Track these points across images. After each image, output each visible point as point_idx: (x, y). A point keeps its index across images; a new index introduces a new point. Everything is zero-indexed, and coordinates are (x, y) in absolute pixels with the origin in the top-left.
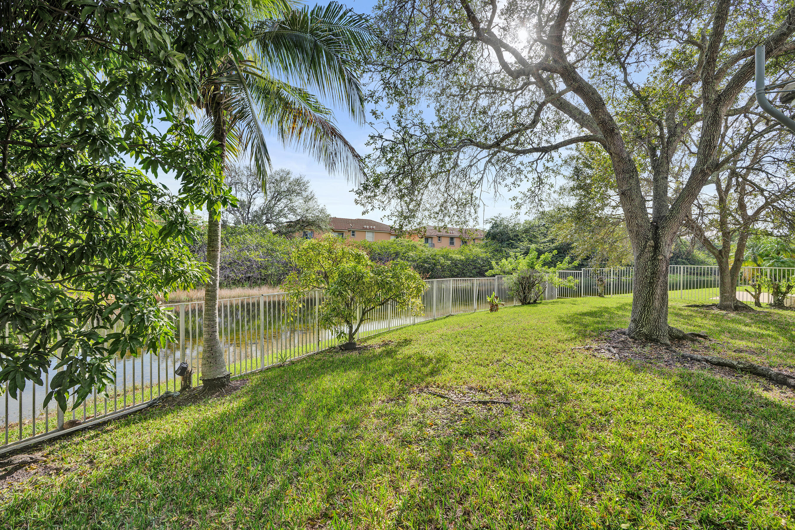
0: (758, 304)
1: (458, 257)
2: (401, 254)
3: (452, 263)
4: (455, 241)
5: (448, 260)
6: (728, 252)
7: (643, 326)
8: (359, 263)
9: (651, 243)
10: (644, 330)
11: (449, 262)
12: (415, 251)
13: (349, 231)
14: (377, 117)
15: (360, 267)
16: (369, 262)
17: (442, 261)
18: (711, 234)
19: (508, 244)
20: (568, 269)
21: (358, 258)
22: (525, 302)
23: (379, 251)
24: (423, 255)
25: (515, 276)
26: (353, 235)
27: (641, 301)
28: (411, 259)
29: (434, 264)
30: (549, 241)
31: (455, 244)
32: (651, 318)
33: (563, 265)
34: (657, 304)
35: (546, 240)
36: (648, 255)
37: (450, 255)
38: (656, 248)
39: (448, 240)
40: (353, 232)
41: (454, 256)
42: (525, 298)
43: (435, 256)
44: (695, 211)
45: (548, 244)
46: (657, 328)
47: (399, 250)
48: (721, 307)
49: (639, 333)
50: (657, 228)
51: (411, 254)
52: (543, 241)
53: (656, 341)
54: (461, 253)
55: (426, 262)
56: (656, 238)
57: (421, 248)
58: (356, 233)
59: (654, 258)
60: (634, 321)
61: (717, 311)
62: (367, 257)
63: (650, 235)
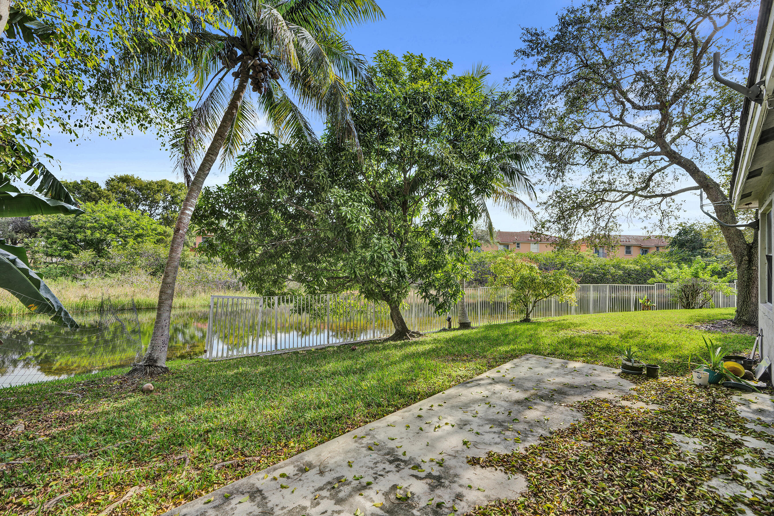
1: (632, 267)
2: (567, 264)
3: (624, 273)
4: (633, 250)
5: (620, 269)
7: (743, 315)
8: (532, 271)
10: (744, 318)
11: (621, 272)
12: (582, 261)
13: (514, 243)
14: (543, 192)
15: (533, 274)
16: (538, 271)
17: (613, 270)
21: (531, 268)
22: (688, 307)
23: (544, 262)
24: (591, 265)
25: (676, 285)
26: (518, 247)
28: (577, 269)
29: (604, 274)
31: (632, 253)
32: (750, 309)
34: (754, 300)
36: (744, 266)
37: (622, 265)
38: (750, 261)
39: (624, 250)
40: (518, 244)
41: (627, 266)
42: (688, 304)
43: (605, 265)
47: (564, 261)
49: (740, 320)
50: (751, 248)
51: (577, 264)
54: (636, 262)
55: (593, 272)
56: (750, 255)
57: (588, 258)
58: (521, 245)
59: (749, 268)
60: (737, 312)
62: (537, 268)
63: (746, 253)
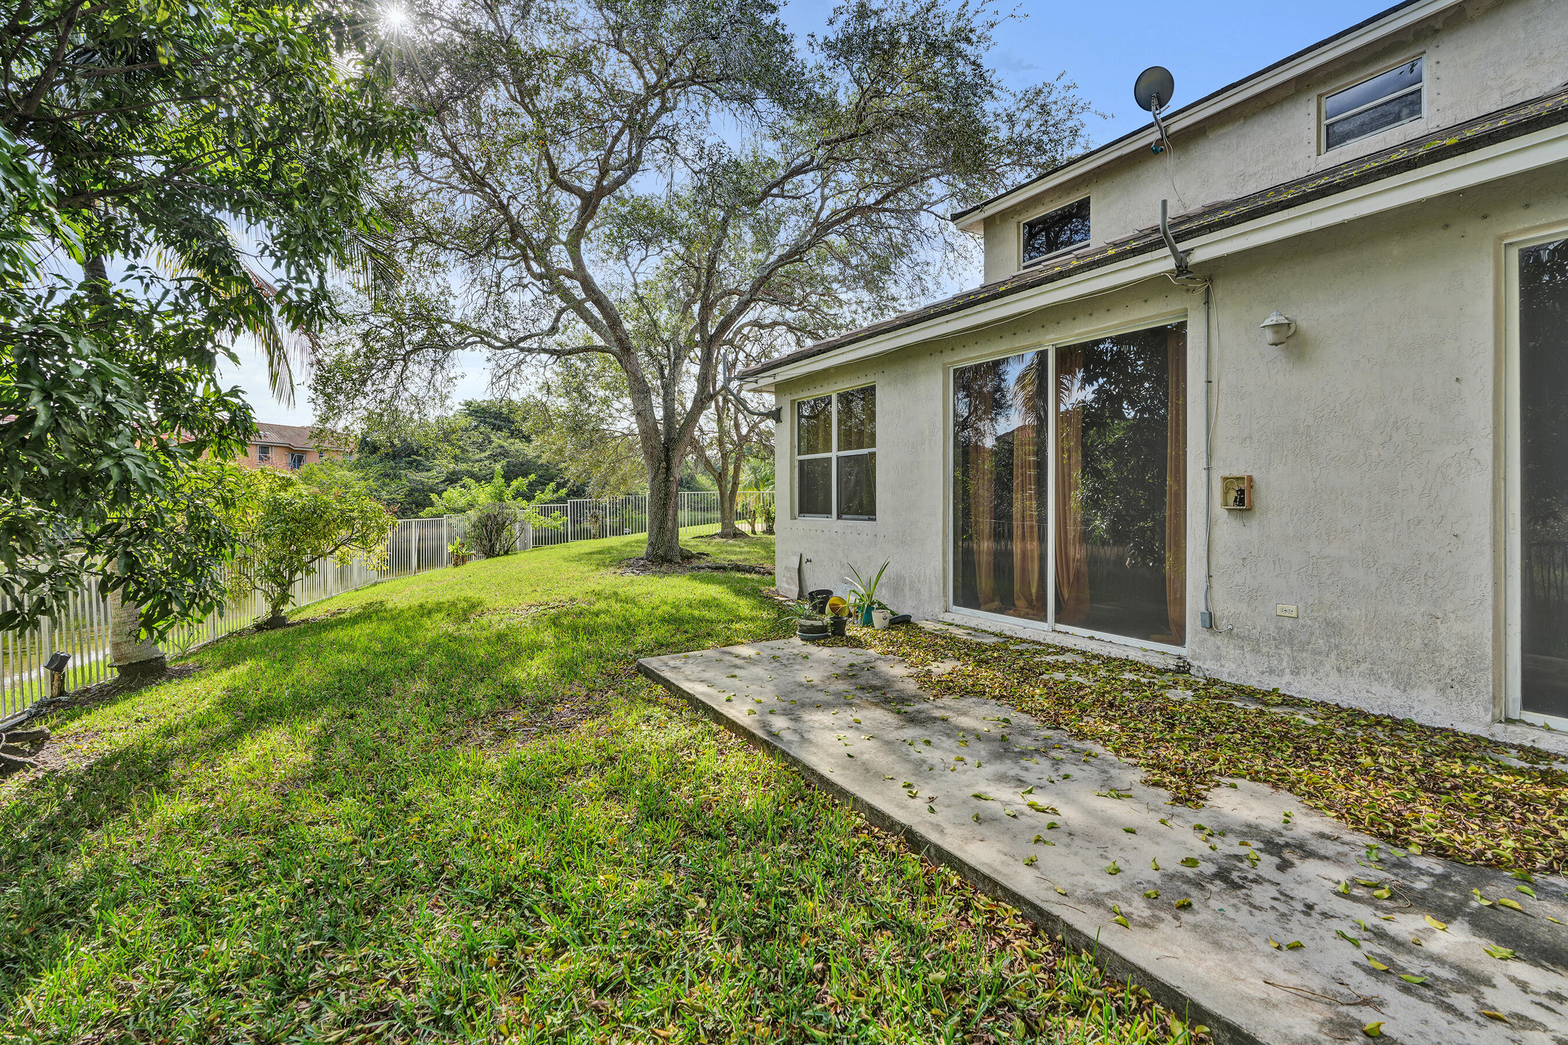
0: (754, 532)
6: (726, 474)
7: (657, 553)
9: (663, 465)
10: (660, 552)
18: (713, 453)
19: (410, 463)
20: (551, 502)
22: (490, 553)
25: (473, 514)
27: (657, 524)
30: (488, 458)
32: (665, 539)
33: (547, 494)
34: (670, 524)
35: (483, 455)
36: (662, 477)
38: (668, 469)
42: (492, 547)
44: (697, 433)
45: (487, 462)
46: (671, 548)
48: (722, 535)
49: (656, 556)
50: (668, 450)
52: (477, 457)
53: (670, 561)
56: (668, 460)
59: (667, 480)
60: (651, 544)
61: (719, 540)
63: (662, 457)
